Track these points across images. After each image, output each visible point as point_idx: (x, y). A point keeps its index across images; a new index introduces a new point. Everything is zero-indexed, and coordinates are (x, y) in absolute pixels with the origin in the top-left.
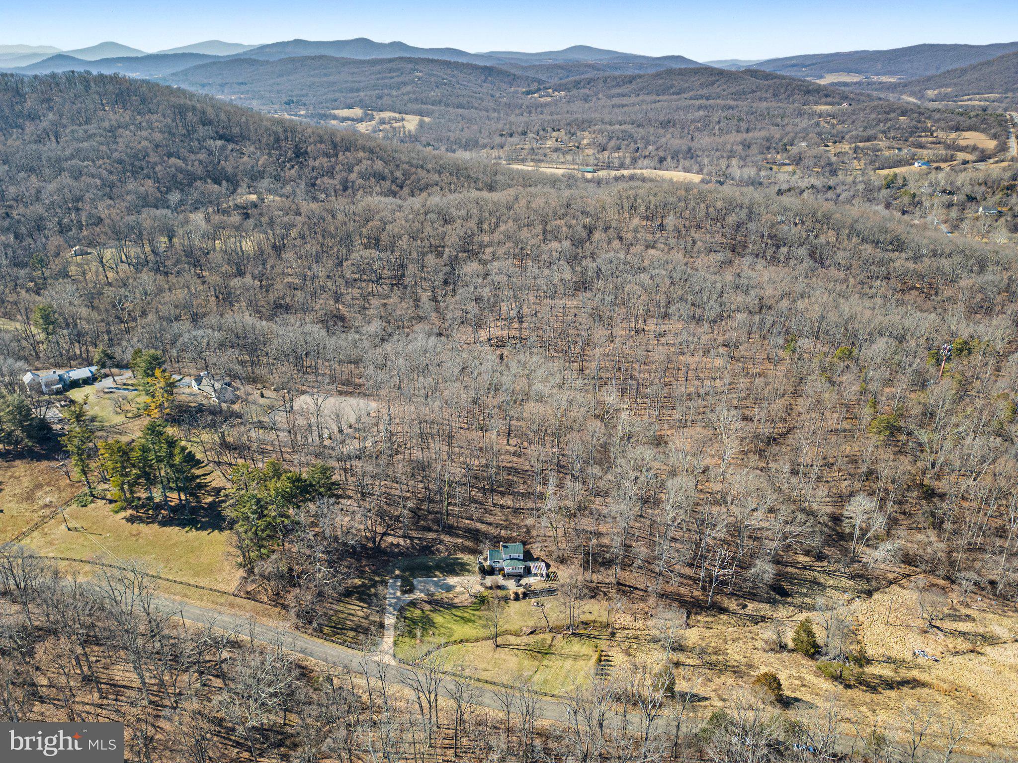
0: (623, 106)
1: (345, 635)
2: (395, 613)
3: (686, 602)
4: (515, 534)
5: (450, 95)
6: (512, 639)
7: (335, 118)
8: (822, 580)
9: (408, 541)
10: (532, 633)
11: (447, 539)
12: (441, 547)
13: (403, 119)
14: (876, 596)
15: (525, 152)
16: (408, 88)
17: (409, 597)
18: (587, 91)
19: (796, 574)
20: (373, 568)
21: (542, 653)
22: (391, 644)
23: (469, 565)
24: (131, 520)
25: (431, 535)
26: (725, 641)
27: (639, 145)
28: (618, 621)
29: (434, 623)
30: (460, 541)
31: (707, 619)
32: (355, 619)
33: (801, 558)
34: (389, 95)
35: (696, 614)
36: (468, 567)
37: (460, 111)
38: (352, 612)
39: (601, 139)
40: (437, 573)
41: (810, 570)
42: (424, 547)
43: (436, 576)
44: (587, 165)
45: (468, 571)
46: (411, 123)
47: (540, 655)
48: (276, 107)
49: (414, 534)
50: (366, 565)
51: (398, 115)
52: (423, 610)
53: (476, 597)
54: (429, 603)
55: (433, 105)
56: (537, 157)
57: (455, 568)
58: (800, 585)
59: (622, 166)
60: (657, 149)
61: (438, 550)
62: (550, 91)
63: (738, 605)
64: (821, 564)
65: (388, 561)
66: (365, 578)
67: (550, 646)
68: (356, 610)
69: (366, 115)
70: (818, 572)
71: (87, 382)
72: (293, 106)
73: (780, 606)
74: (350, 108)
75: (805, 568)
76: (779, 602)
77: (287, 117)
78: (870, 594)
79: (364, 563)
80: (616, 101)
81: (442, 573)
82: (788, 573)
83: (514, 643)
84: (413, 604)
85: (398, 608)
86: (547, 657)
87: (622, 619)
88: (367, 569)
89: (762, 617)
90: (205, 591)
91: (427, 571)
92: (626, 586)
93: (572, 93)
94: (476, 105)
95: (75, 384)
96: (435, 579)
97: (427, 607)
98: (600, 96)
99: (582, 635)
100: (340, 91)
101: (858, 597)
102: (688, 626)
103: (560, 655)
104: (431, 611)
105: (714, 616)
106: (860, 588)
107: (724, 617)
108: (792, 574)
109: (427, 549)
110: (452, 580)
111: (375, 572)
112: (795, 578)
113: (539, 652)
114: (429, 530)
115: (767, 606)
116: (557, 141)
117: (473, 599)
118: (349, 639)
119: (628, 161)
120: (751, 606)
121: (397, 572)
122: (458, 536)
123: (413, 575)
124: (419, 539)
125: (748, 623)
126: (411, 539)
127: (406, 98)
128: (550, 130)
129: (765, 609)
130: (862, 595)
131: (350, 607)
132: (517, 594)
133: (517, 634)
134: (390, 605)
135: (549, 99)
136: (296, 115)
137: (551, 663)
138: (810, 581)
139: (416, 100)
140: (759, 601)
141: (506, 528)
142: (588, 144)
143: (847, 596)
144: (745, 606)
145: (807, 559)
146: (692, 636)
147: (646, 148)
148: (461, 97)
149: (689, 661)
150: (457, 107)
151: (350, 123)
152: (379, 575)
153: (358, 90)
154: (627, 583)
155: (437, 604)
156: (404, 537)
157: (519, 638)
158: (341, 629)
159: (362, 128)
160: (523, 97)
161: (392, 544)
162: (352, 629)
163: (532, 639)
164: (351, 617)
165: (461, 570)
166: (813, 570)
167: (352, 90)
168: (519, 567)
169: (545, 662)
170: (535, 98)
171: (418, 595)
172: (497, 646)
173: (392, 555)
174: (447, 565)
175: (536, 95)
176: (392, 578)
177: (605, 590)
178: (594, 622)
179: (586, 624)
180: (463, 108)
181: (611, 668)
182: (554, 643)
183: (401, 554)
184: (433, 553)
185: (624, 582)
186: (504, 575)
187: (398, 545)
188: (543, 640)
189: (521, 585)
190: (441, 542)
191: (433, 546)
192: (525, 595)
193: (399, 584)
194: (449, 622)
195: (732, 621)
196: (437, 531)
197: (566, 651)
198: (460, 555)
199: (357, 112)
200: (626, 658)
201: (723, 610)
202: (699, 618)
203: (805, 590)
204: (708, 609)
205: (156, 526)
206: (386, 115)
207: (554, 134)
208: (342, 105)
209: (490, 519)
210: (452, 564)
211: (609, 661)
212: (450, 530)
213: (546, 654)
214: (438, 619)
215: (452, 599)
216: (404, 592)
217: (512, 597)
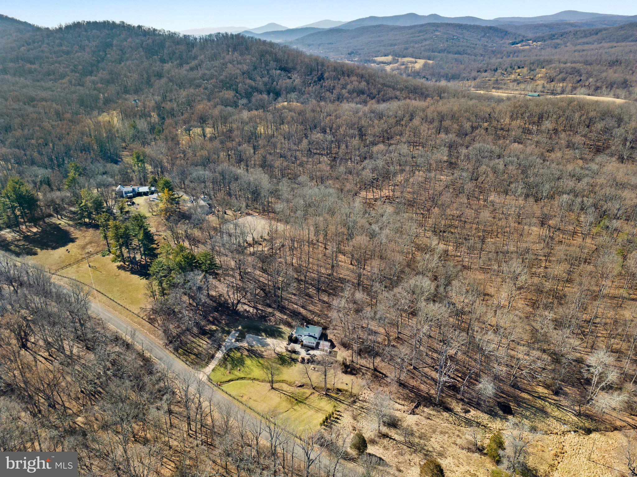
0: (584, 50)
1: (189, 356)
2: (225, 351)
3: (421, 396)
4: (322, 321)
5: (453, 46)
6: (285, 387)
7: (374, 62)
8: (549, 410)
9: (255, 311)
10: (300, 386)
11: (278, 314)
12: (272, 319)
13: (416, 62)
14: (592, 435)
15: (491, 83)
16: (428, 42)
17: (238, 344)
18: (558, 41)
19: (529, 400)
20: (227, 322)
21: (299, 401)
22: (211, 370)
23: (284, 333)
24: (119, 268)
25: (270, 310)
26: (434, 432)
27: (582, 78)
28: (363, 395)
29: (244, 363)
30: (285, 317)
31: (431, 412)
32: (200, 349)
33: (541, 390)
34: (413, 47)
35: (425, 406)
36: (283, 335)
37: (456, 56)
38: (201, 344)
39: (553, 73)
40: (263, 334)
41: (543, 399)
42: (262, 316)
43: (262, 336)
44: (535, 92)
45: (282, 337)
46: (419, 64)
47: (296, 402)
48: (343, 56)
49: (260, 307)
50: (224, 319)
51: (413, 60)
52: (242, 354)
53: (278, 354)
54: (248, 350)
55: (439, 52)
56: (497, 85)
57: (275, 333)
58: (527, 409)
59: (562, 92)
60: (596, 81)
61: (270, 320)
62: (531, 42)
63: (461, 409)
64: (555, 398)
65: (238, 320)
66: (219, 327)
67: (307, 398)
68: (204, 344)
69: (394, 59)
70: (550, 403)
71: (146, 194)
72: (352, 55)
73: (499, 419)
74: (386, 56)
75: (539, 397)
76: (500, 416)
77: (347, 62)
78: (588, 431)
79: (224, 317)
80: (579, 47)
81: (266, 334)
82: (521, 397)
83: (285, 389)
84: (238, 349)
85: (227, 349)
86: (300, 404)
87: (368, 395)
88: (223, 322)
89: (477, 423)
90: (130, 313)
91: (257, 331)
92: (380, 373)
93: (546, 43)
94: (469, 52)
95: (140, 194)
96: (260, 337)
97: (246, 353)
98: (568, 44)
99: (332, 397)
100: (384, 46)
101: (575, 431)
102: (413, 413)
103: (309, 406)
104: (247, 356)
105: (439, 411)
106: (581, 425)
107: (446, 414)
108: (524, 398)
109: (264, 318)
110: (270, 341)
111: (227, 325)
112: (525, 403)
113: (296, 400)
114: (270, 306)
115: (487, 416)
116: (519, 75)
117: (274, 355)
118: (190, 359)
119: (569, 89)
120: (473, 413)
121: (240, 328)
122: (285, 314)
123: (248, 332)
124: (262, 310)
125: (463, 424)
126: (257, 309)
127: (422, 48)
128: (516, 67)
129: (484, 418)
130: (581, 431)
131: (202, 341)
132: (303, 359)
133: (290, 384)
134: (225, 346)
135: (528, 47)
136: (352, 61)
137: (299, 409)
138: (537, 408)
139: (429, 50)
140: (482, 411)
141: (319, 316)
142: (541, 77)
143: (565, 428)
144: (467, 412)
145: (546, 391)
146: (410, 420)
147: (587, 79)
148: (460, 47)
149: (397, 437)
150: (455, 54)
151: (382, 65)
152: (228, 327)
153: (395, 45)
154: (382, 371)
155: (253, 353)
156: (254, 307)
157: (290, 387)
158: (189, 353)
159: (388, 68)
160: (508, 46)
161: (246, 310)
162: (195, 354)
163: (298, 390)
164: (199, 348)
165: (278, 336)
166: (545, 401)
167: (391, 45)
168: (313, 342)
169: (296, 407)
170: (517, 47)
171: (245, 344)
172: (273, 388)
173: (243, 317)
174: (271, 330)
175: (519, 45)
176: (235, 330)
177: (365, 372)
178: (346, 391)
179: (339, 390)
180: (460, 54)
181: (336, 424)
182: (311, 396)
183: (248, 317)
184: (266, 321)
185: (380, 370)
186: (302, 345)
187: (249, 312)
188: (304, 393)
189: (309, 354)
190: (274, 315)
191: (268, 317)
192: (309, 361)
193: (237, 335)
194: (253, 366)
195: (451, 419)
196: (274, 308)
197: (314, 404)
198: (282, 326)
199: (390, 58)
200: (352, 421)
201: (448, 410)
202: (426, 409)
203: (528, 413)
204: (436, 405)
205: (129, 273)
206: (406, 60)
207: (519, 70)
208: (382, 54)
209: (311, 307)
210: (274, 331)
211: (338, 419)
212: (282, 309)
213: (301, 402)
214: (248, 362)
215: (262, 352)
216: (237, 340)
217: (299, 360)
